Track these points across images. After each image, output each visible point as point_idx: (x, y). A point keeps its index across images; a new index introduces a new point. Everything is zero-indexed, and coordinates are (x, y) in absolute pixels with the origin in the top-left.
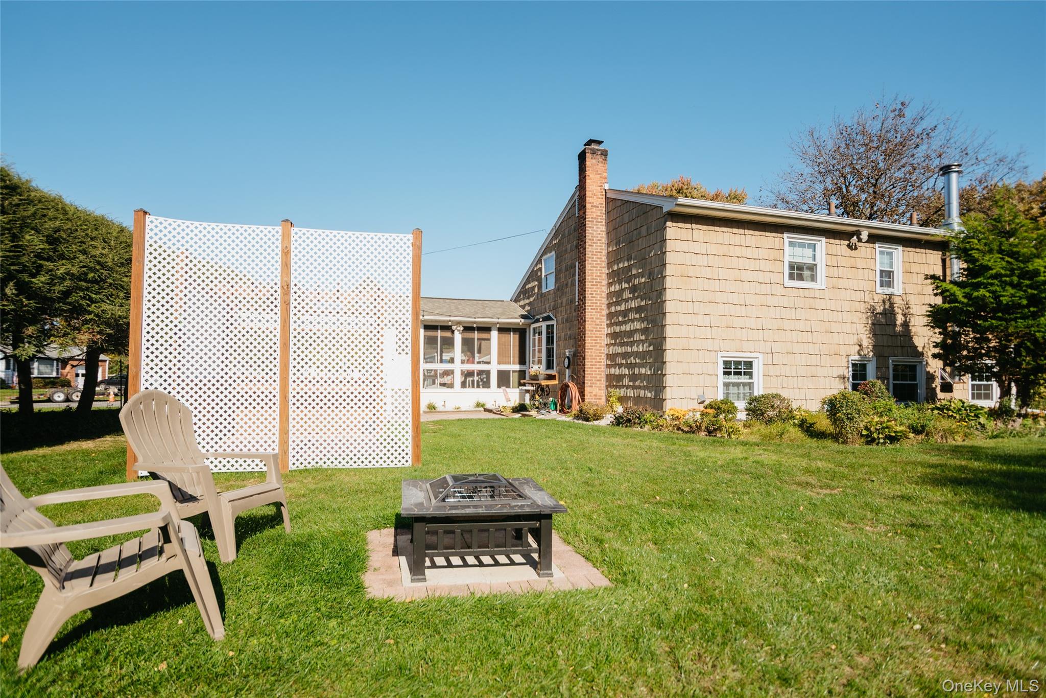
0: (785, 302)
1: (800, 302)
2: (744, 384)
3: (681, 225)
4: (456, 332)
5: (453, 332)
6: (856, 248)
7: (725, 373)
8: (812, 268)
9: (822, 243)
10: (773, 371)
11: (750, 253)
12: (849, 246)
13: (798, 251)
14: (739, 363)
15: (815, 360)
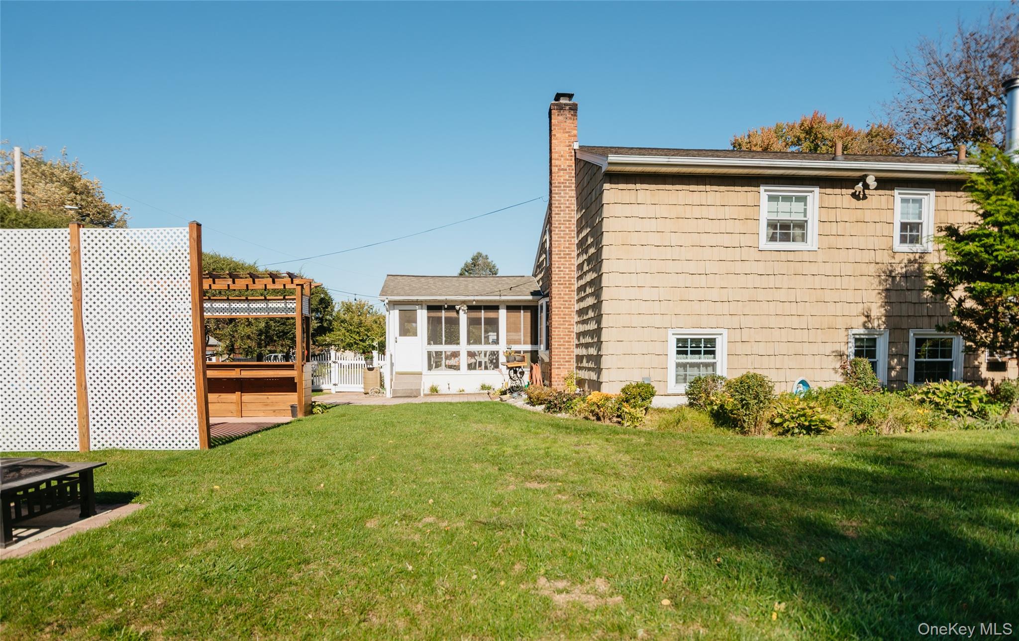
0: (760, 268)
1: (780, 268)
2: (706, 365)
3: (621, 186)
4: (461, 312)
5: (458, 312)
6: (865, 197)
7: (679, 352)
8: (802, 225)
9: (815, 194)
10: (740, 348)
11: (712, 212)
12: (854, 195)
13: (784, 206)
14: (698, 341)
15: (803, 335)
